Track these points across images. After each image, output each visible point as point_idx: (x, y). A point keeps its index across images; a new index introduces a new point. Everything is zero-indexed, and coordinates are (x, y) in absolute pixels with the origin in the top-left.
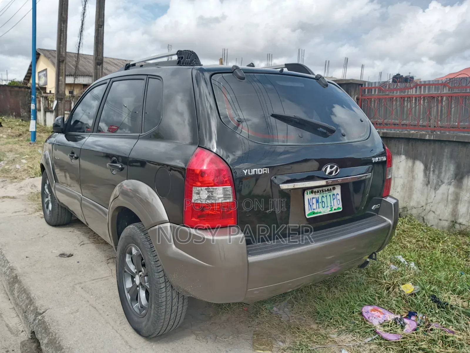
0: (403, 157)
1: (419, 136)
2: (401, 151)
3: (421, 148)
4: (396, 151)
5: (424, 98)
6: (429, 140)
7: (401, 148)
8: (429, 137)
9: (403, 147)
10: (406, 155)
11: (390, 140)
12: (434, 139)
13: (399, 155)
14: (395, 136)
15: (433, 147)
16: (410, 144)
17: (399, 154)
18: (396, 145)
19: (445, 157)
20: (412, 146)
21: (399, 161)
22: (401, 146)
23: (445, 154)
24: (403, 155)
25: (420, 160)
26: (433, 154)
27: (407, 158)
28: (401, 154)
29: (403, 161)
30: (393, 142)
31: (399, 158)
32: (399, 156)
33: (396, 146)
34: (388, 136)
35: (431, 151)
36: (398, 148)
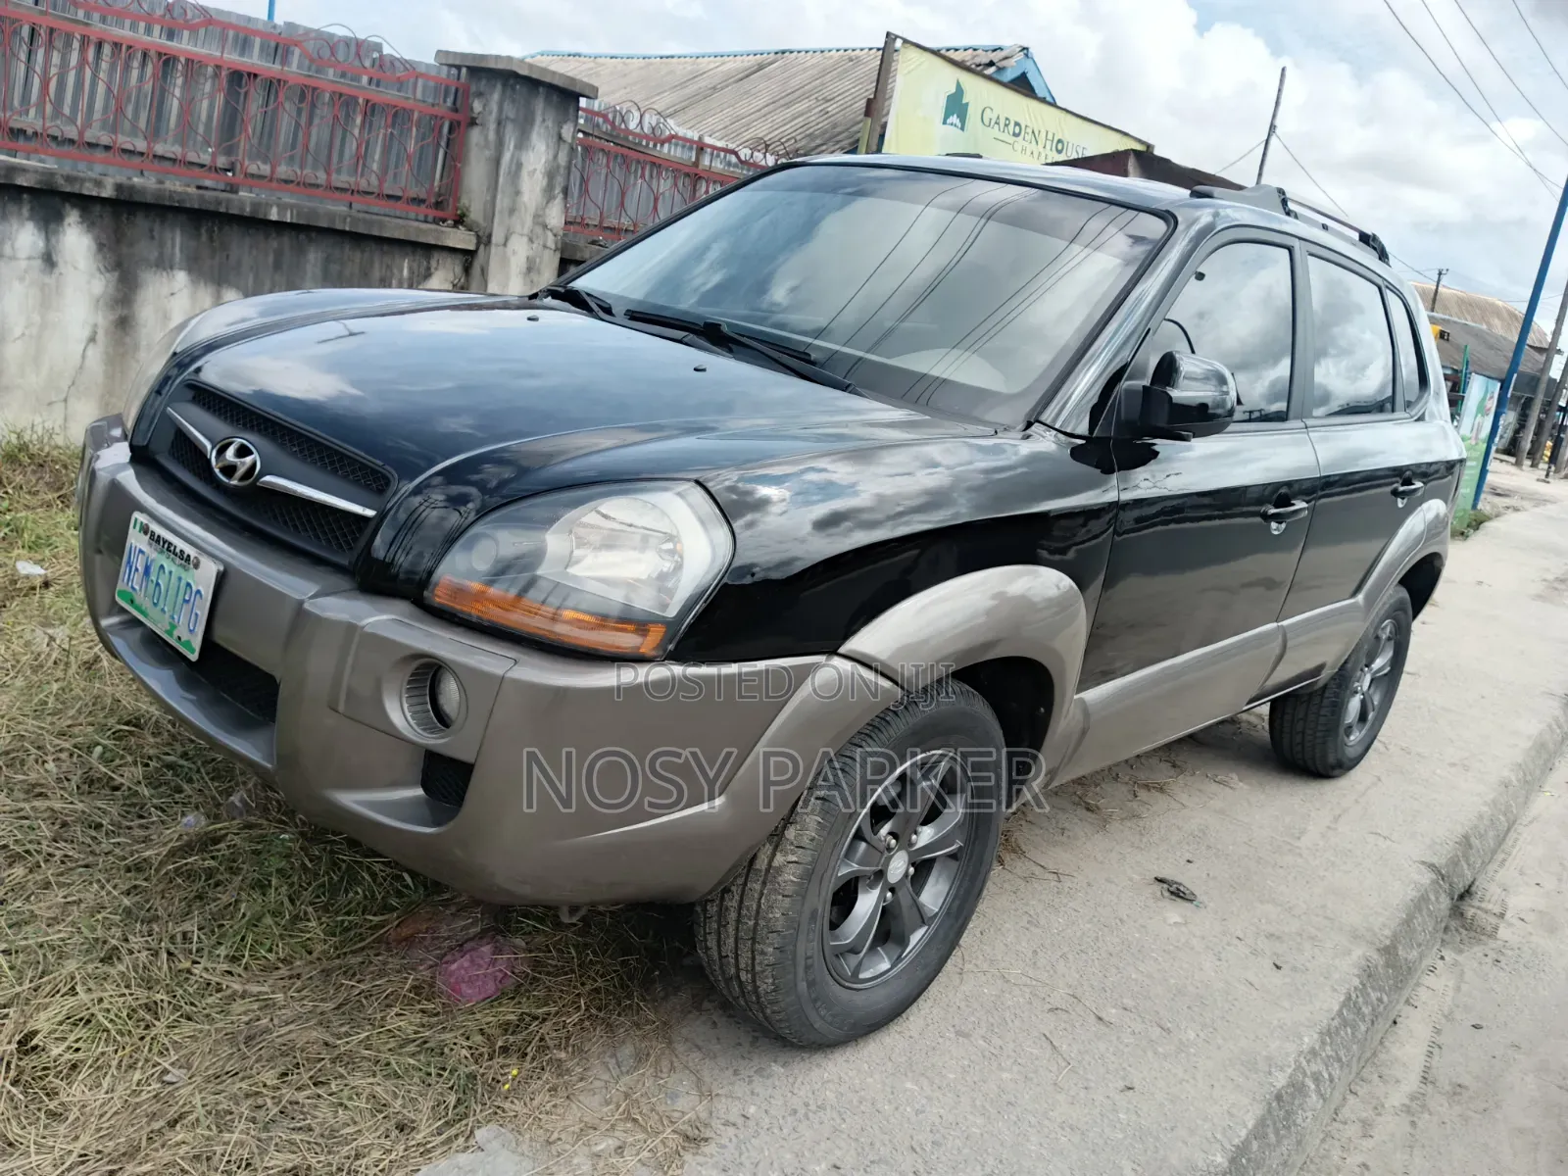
0: (181, 277)
1: (248, 209)
2: (173, 254)
3: (242, 248)
4: (154, 255)
6: (280, 226)
7: (173, 246)
8: (279, 214)
9: (178, 241)
10: (190, 270)
11: (129, 214)
12: (294, 221)
13: (165, 269)
14: (167, 203)
15: (275, 244)
16: (203, 231)
17: (164, 264)
18: (151, 230)
19: (309, 274)
20: (211, 239)
21: (165, 291)
22: (173, 240)
23: (309, 268)
24: (181, 269)
25: (238, 288)
26: (277, 266)
27: (194, 282)
28: (172, 268)
29: (180, 290)
30: (142, 222)
31: (164, 280)
32: (164, 274)
33: (152, 238)
34: (137, 198)
35: (271, 259)
36: (162, 245)
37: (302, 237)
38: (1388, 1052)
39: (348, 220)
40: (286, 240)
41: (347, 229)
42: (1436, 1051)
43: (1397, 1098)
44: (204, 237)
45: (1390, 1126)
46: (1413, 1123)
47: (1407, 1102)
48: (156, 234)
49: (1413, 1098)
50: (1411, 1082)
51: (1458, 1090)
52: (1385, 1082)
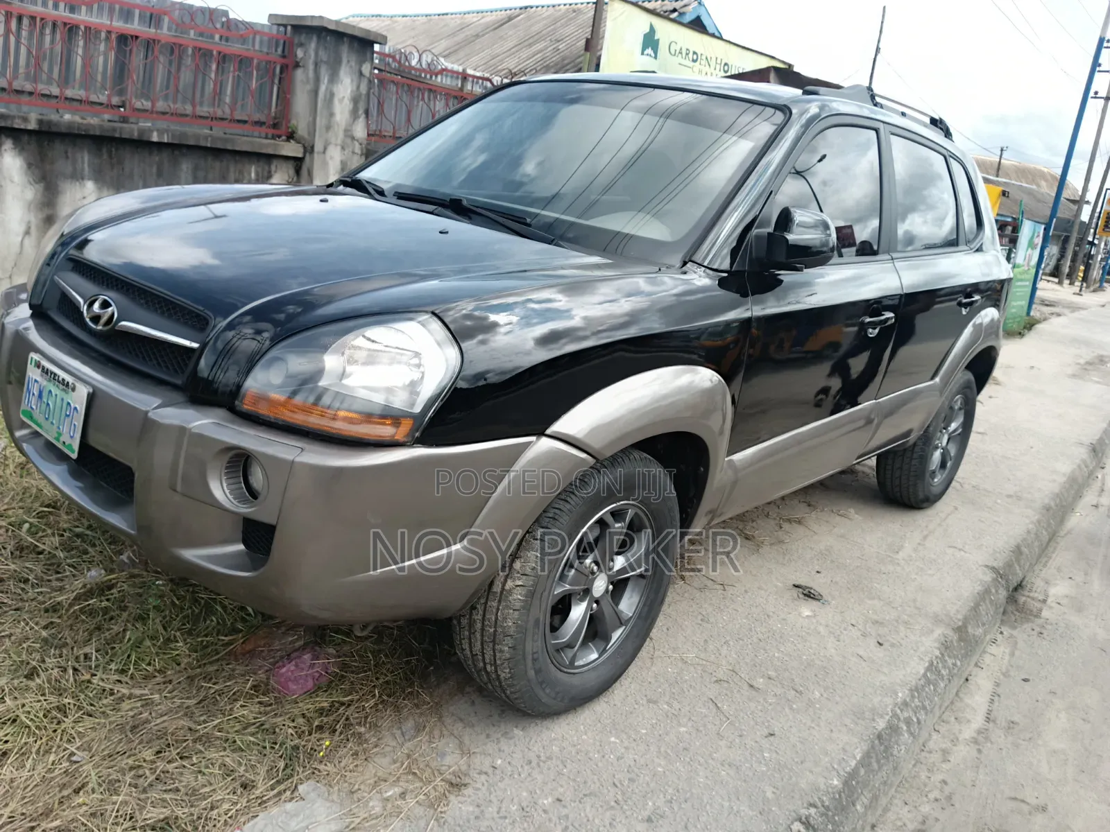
0: (90, 185)
1: (135, 134)
2: (83, 169)
3: (133, 163)
4: (69, 169)
6: (160, 145)
7: (83, 163)
8: (158, 136)
9: (86, 159)
10: (96, 180)
11: (49, 141)
12: (170, 141)
13: (78, 180)
14: (76, 132)
15: (157, 159)
16: (104, 150)
17: (77, 177)
18: (66, 152)
20: (110, 157)
21: (79, 196)
22: (82, 158)
24: (89, 179)
27: (100, 189)
28: (83, 179)
29: (90, 194)
30: (59, 147)
31: (78, 188)
32: (78, 183)
33: (67, 157)
34: (54, 129)
35: (154, 169)
36: (74, 162)
37: (177, 152)
38: (961, 701)
39: (209, 139)
40: (165, 155)
41: (209, 145)
42: (996, 698)
43: (968, 732)
44: (105, 156)
45: (962, 753)
46: (979, 751)
47: (975, 735)
48: (69, 155)
49: (979, 732)
50: (978, 721)
51: (1012, 725)
52: (960, 723)
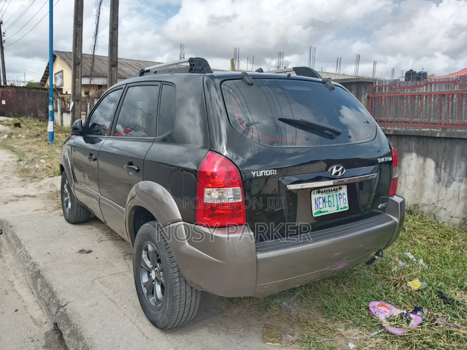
0: (414, 155)
1: (430, 134)
2: (412, 148)
3: (433, 146)
4: (407, 149)
5: (435, 95)
6: (440, 138)
7: (412, 146)
8: (440, 134)
9: (414, 145)
10: (417, 153)
11: (401, 138)
12: (445, 136)
13: (410, 152)
14: (406, 134)
15: (444, 144)
16: (421, 141)
17: (410, 151)
19: (456, 154)
20: (423, 143)
21: (410, 158)
22: (412, 144)
23: (456, 152)
24: (414, 152)
25: (431, 158)
26: (444, 151)
27: (418, 156)
28: (412, 152)
29: (414, 158)
31: (410, 155)
35: (442, 149)
36: (409, 146)
37: (454, 141)
38: (27, 287)
40: (448, 142)
41: (465, 138)
43: (16, 282)
44: (421, 143)
46: (9, 281)
47: (14, 283)
48: (408, 143)
49: (13, 285)
52: (20, 282)
